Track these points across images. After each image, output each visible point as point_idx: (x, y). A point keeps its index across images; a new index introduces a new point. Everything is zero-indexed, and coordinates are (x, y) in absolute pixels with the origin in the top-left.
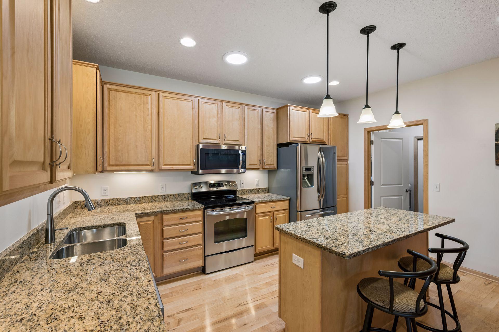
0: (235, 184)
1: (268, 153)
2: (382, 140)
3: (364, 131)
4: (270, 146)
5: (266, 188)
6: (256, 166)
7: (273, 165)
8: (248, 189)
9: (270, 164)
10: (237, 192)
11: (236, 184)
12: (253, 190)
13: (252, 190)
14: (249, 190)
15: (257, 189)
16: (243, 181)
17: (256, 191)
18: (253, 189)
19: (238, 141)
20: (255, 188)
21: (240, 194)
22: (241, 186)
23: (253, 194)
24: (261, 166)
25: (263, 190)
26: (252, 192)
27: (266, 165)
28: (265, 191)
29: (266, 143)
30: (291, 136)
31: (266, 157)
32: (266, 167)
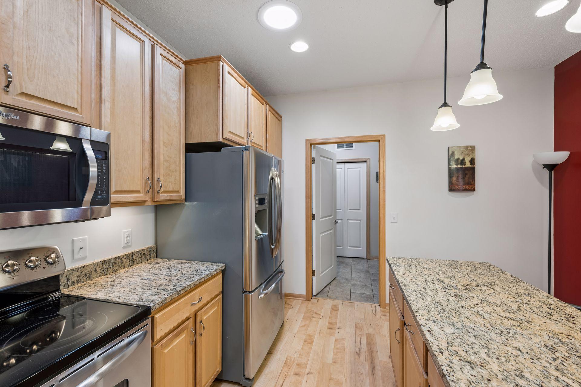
0: (53, 256)
1: (167, 161)
2: (321, 158)
3: (306, 142)
4: (171, 145)
5: (150, 248)
6: (137, 197)
7: (178, 192)
8: (102, 259)
9: (171, 190)
10: (62, 280)
11: (57, 257)
12: (118, 261)
13: (112, 261)
14: (103, 262)
15: (127, 256)
16: (84, 240)
17: (124, 260)
18: (116, 258)
19: (75, 109)
20: (122, 253)
21: (73, 283)
22: (76, 257)
23: (117, 270)
24: (150, 195)
25: (144, 254)
26: (113, 266)
27: (162, 193)
28: (148, 257)
29: (161, 136)
30: (225, 127)
31: (162, 172)
32: (163, 197)
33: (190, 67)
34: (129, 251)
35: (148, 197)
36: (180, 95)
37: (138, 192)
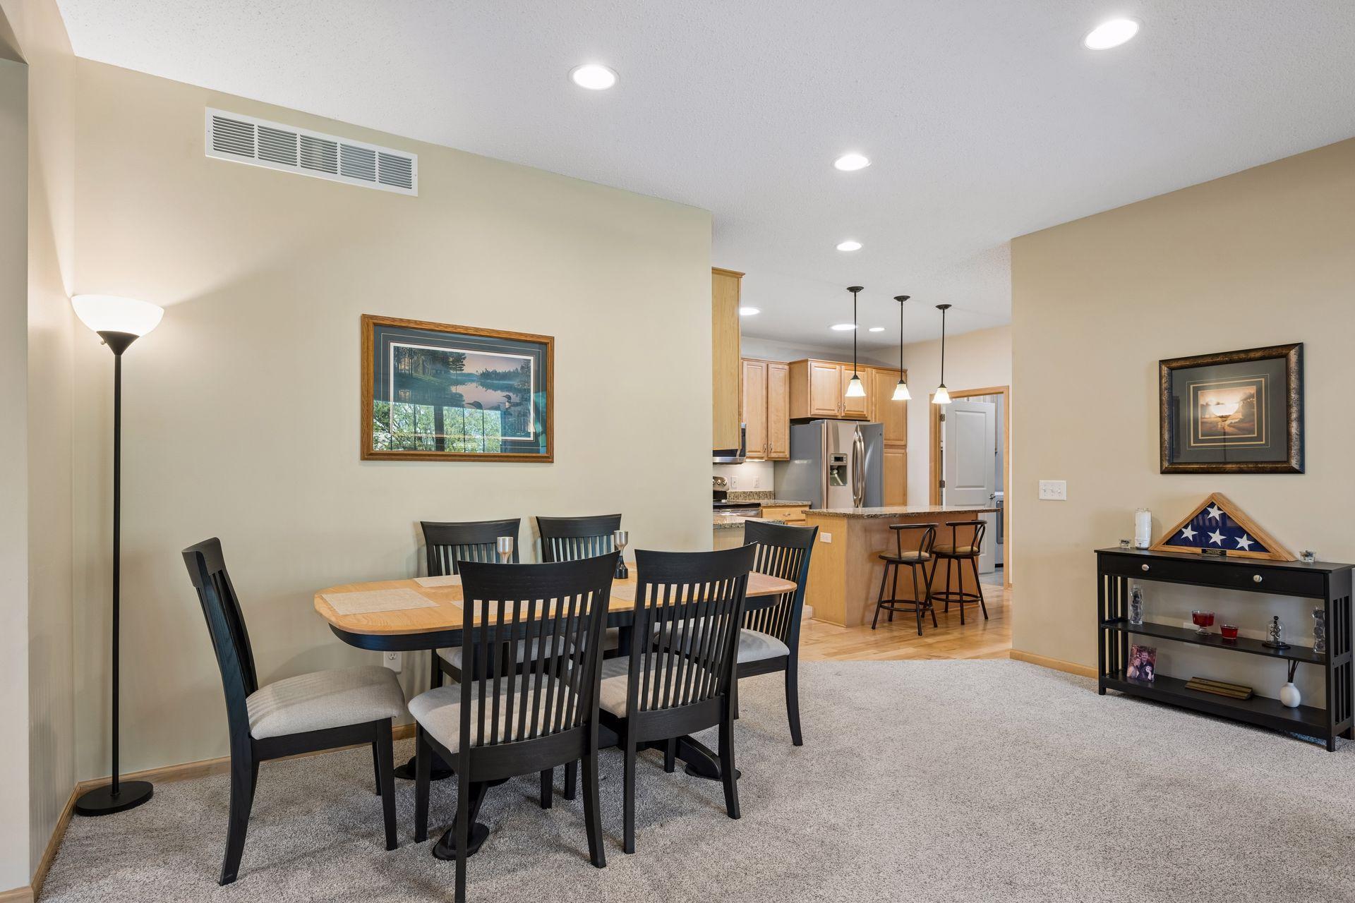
1: (776, 433)
2: (958, 413)
4: (780, 421)
5: (771, 490)
6: (758, 454)
7: (784, 452)
9: (778, 451)
12: (752, 494)
14: (744, 493)
15: (757, 493)
18: (750, 492)
24: (766, 453)
25: (767, 494)
27: (773, 453)
28: (772, 495)
29: (772, 417)
30: (812, 407)
31: (773, 440)
32: (773, 455)
33: (792, 366)
34: (758, 490)
35: (765, 455)
36: (785, 388)
37: (759, 452)
